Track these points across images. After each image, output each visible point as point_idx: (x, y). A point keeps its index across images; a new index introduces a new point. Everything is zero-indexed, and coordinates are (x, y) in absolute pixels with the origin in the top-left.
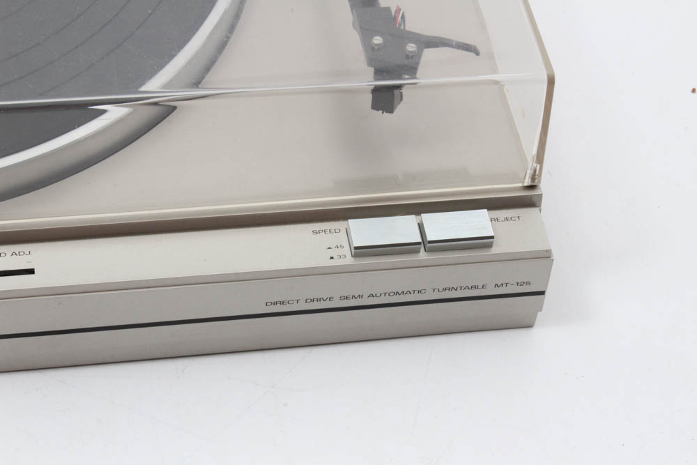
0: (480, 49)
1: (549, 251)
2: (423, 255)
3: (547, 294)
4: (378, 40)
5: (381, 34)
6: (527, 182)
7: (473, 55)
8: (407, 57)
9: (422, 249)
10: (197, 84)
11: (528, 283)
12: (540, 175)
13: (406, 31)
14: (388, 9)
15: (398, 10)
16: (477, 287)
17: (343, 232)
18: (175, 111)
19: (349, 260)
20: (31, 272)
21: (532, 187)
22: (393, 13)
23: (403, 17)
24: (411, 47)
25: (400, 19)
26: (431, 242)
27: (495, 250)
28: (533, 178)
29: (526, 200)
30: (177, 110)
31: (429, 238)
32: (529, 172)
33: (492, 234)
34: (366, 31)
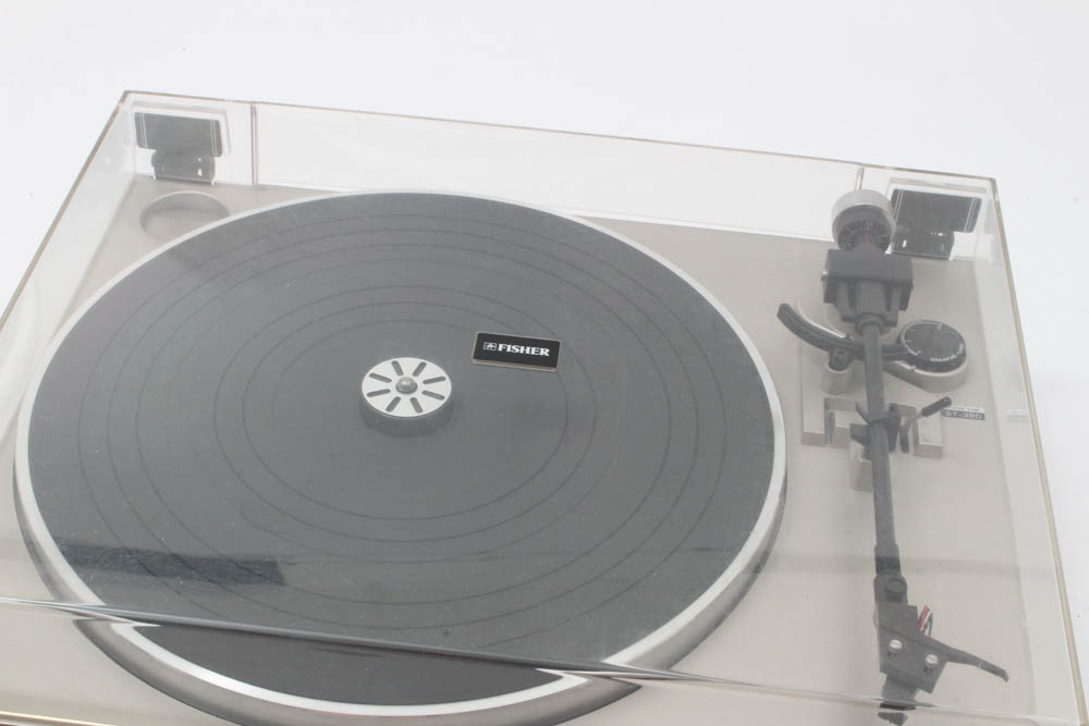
0: (1009, 672)
4: (896, 644)
5: (901, 638)
7: (1002, 679)
8: (926, 669)
13: (931, 640)
14: (914, 610)
15: (926, 610)
22: (919, 614)
23: (930, 620)
24: (932, 659)
25: (926, 620)
34: (886, 631)
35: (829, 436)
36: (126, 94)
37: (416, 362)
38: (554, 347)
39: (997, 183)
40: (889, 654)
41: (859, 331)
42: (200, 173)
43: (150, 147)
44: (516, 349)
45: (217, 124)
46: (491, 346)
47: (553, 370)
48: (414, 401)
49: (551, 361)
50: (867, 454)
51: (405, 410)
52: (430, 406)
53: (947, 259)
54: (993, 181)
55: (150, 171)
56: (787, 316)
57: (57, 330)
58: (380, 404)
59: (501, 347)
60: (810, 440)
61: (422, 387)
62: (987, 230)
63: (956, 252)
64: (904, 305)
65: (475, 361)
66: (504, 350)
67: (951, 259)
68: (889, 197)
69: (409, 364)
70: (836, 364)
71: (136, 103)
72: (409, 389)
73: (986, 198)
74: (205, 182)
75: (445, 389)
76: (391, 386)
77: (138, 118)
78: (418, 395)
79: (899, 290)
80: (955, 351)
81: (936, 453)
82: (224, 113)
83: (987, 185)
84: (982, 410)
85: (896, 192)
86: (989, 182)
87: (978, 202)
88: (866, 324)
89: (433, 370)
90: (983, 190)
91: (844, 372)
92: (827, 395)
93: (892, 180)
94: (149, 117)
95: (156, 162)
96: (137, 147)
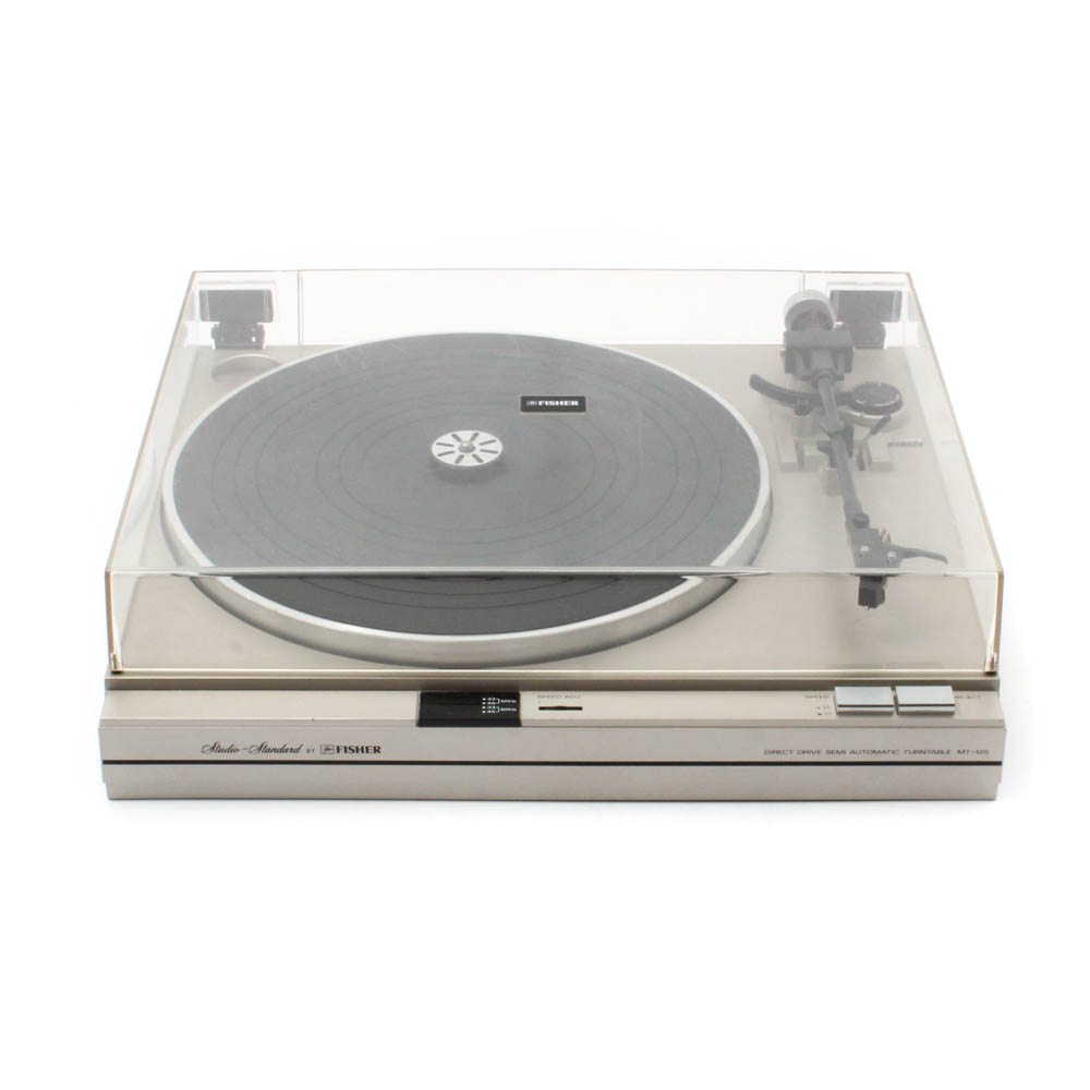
1: (1002, 721)
2: (895, 717)
3: (1004, 764)
4: (865, 549)
5: (869, 546)
6: (988, 669)
7: (942, 561)
8: (888, 562)
9: (895, 713)
10: (751, 562)
11: (986, 752)
12: (997, 662)
13: (890, 546)
14: (876, 531)
15: (885, 532)
16: (942, 752)
17: (831, 699)
18: (735, 586)
19: (834, 716)
20: (580, 709)
21: (992, 674)
22: (880, 533)
23: (889, 536)
24: (892, 555)
25: (886, 536)
26: (902, 705)
27: (956, 717)
28: (992, 664)
29: (986, 684)
30: (737, 584)
31: (900, 702)
32: (989, 660)
33: (953, 703)
34: (855, 542)
35: (802, 464)
36: (194, 274)
37: (471, 433)
38: (582, 400)
39: (912, 275)
40: (860, 556)
41: (815, 386)
42: (254, 339)
43: (212, 319)
44: (552, 403)
45: (269, 293)
46: (532, 403)
47: (583, 414)
48: (475, 456)
49: (581, 408)
50: (832, 464)
51: (469, 462)
52: (488, 458)
53: (882, 347)
54: (908, 275)
55: (212, 343)
56: (757, 383)
57: (170, 449)
58: (450, 460)
59: (540, 403)
60: (786, 468)
61: (478, 448)
62: (911, 318)
63: (888, 342)
64: (848, 369)
65: (523, 414)
66: (544, 404)
67: (885, 347)
68: (828, 296)
69: (465, 435)
70: (801, 411)
71: (200, 283)
72: (470, 449)
73: (905, 290)
74: (258, 347)
75: (498, 446)
76: (455, 449)
77: (202, 294)
78: (475, 452)
79: (843, 357)
80: (893, 399)
81: (887, 467)
82: (273, 282)
83: (904, 279)
84: (920, 440)
85: (833, 293)
86: (904, 275)
87: (900, 293)
88: (821, 377)
89: (484, 436)
90: (902, 284)
91: (808, 416)
92: (796, 438)
93: (829, 283)
94: (211, 293)
95: (216, 333)
96: (201, 322)
